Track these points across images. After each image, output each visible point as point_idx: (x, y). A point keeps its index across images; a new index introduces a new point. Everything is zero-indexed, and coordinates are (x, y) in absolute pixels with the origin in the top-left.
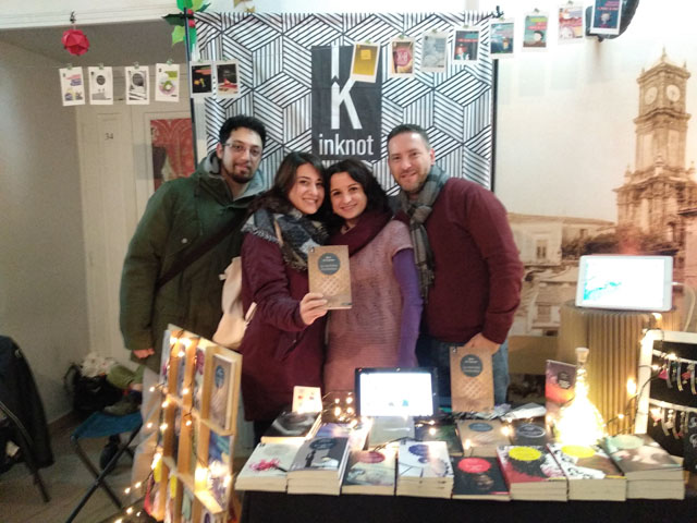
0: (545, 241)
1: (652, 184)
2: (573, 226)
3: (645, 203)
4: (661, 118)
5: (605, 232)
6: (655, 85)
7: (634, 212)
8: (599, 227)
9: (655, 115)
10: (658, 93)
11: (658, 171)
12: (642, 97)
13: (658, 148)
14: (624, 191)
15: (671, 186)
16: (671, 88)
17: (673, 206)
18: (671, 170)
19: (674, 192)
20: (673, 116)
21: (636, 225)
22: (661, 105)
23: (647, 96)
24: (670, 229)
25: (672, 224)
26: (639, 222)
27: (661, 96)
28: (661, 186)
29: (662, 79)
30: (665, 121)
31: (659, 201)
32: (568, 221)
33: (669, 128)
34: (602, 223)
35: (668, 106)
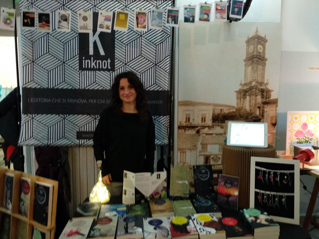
0: (205, 114)
1: (251, 89)
2: (217, 108)
3: (248, 97)
4: (255, 60)
5: (231, 111)
6: (253, 45)
7: (243, 102)
8: (228, 108)
9: (253, 58)
10: (254, 48)
11: (254, 83)
12: (247, 49)
13: (254, 73)
14: (239, 92)
15: (259, 90)
16: (260, 46)
17: (259, 99)
18: (258, 83)
19: (260, 93)
20: (260, 59)
21: (244, 108)
22: (255, 53)
23: (250, 49)
24: (258, 110)
25: (259, 108)
26: (245, 106)
27: (255, 50)
28: (255, 90)
29: (256, 42)
30: (257, 61)
31: (254, 97)
32: (215, 105)
33: (258, 64)
34: (230, 107)
35: (258, 54)
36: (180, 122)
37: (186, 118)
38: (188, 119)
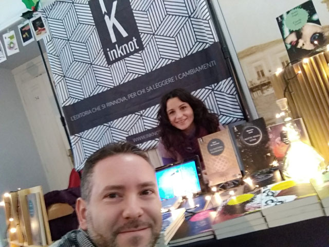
36: (251, 82)
37: (258, 73)
38: (261, 73)
